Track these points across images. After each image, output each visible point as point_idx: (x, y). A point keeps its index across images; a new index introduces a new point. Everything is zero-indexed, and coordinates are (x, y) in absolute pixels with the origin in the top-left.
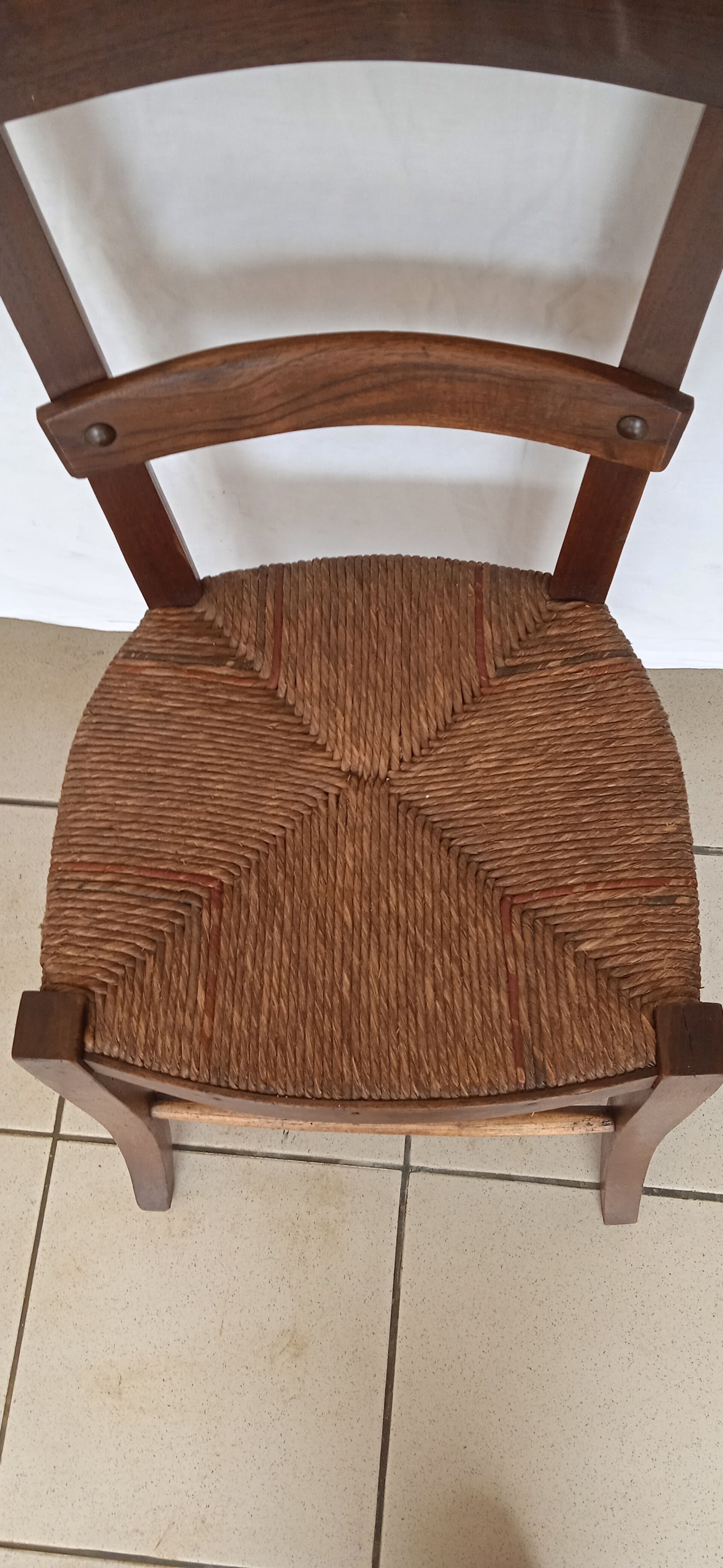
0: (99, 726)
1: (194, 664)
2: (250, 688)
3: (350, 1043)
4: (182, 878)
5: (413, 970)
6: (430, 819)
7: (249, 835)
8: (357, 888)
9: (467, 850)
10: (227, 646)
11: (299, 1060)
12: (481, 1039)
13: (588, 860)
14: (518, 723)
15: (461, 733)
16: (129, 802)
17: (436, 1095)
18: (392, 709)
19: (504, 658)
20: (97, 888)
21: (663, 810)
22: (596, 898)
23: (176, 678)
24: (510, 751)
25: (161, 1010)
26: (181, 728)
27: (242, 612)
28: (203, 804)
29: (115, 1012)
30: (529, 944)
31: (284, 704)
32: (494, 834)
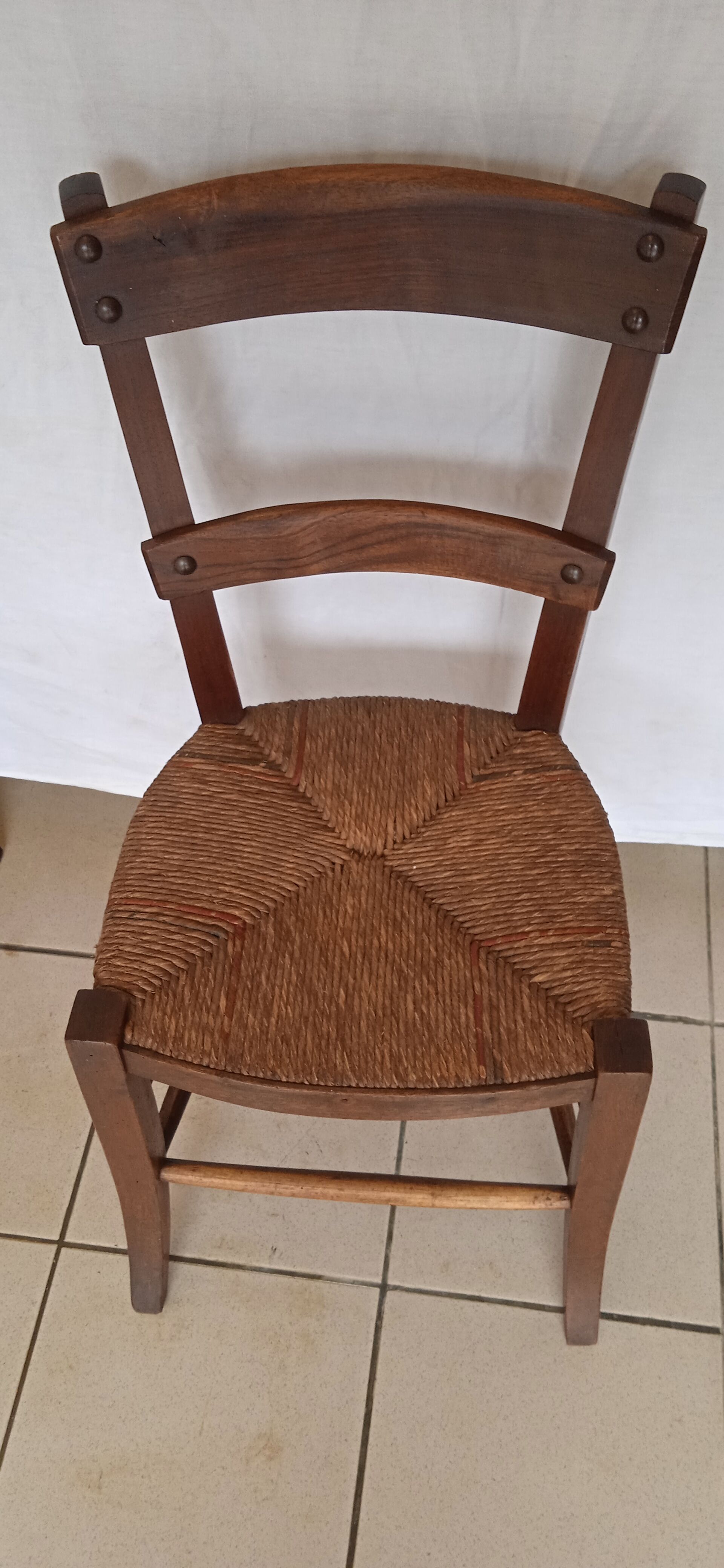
0: (155, 803)
1: (234, 763)
2: (277, 783)
3: (343, 1041)
4: (213, 914)
5: (397, 989)
6: (416, 884)
7: (270, 888)
8: (355, 928)
9: (445, 907)
10: (261, 753)
11: (300, 1052)
12: (451, 1042)
13: (541, 913)
14: (488, 814)
15: (443, 821)
16: (176, 857)
17: (412, 1086)
18: (389, 803)
19: (479, 769)
20: (144, 917)
21: (601, 878)
22: (547, 941)
23: (220, 771)
24: (481, 834)
25: (189, 1011)
26: (221, 806)
27: (275, 730)
28: (234, 861)
29: (151, 1012)
30: (492, 973)
31: (303, 796)
32: (467, 895)
